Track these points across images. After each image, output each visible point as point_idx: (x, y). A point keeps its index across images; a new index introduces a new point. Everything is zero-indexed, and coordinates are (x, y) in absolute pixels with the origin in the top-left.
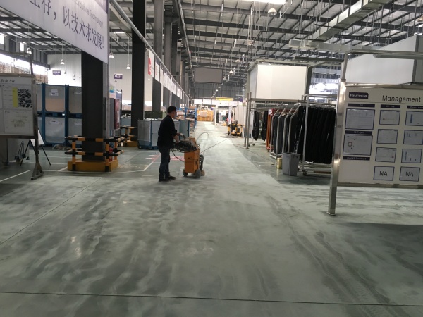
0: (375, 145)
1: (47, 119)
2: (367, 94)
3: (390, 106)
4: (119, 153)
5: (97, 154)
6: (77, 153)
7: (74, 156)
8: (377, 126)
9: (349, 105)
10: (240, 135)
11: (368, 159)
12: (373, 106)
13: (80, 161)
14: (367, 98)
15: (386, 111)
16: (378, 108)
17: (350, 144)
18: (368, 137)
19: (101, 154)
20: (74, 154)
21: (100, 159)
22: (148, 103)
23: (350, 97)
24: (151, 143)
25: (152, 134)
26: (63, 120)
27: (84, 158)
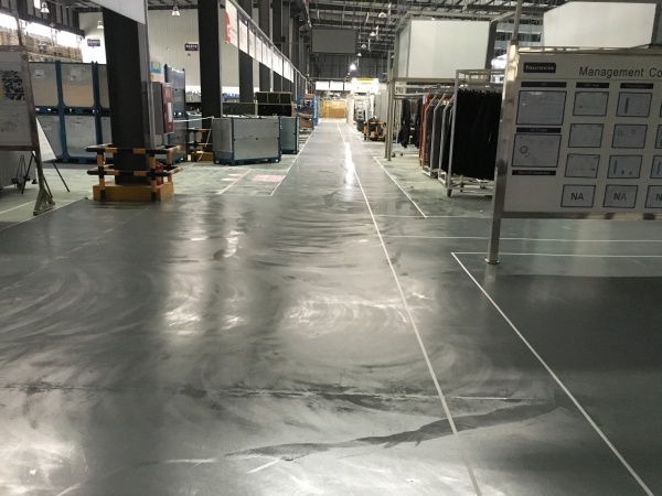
0: (565, 150)
1: (68, 119)
2: (554, 65)
3: (592, 85)
4: (172, 171)
5: (137, 173)
6: (106, 173)
7: (102, 177)
8: (570, 118)
9: (524, 84)
10: (383, 140)
11: (553, 173)
12: (563, 85)
13: (113, 185)
14: (554, 71)
15: (586, 94)
16: (571, 88)
17: (524, 150)
18: (552, 137)
19: (143, 173)
20: (101, 173)
21: (143, 181)
22: (230, 90)
23: (525, 71)
24: (233, 154)
25: (233, 140)
26: (92, 120)
27: (118, 180)
